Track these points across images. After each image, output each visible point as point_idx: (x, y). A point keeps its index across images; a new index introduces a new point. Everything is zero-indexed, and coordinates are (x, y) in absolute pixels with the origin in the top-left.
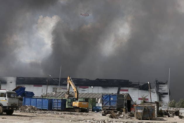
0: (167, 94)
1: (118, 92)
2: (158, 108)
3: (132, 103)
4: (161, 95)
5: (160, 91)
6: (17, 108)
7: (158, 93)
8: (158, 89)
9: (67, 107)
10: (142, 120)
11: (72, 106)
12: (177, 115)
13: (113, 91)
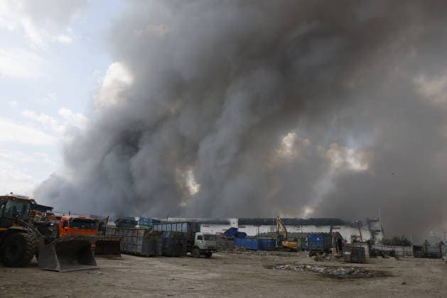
0: (379, 231)
1: (331, 230)
2: (370, 247)
3: (343, 241)
4: (373, 233)
5: (372, 228)
6: (215, 251)
7: (370, 230)
8: (370, 227)
9: (277, 246)
10: (352, 262)
11: (281, 245)
12: (392, 256)
13: (326, 230)
